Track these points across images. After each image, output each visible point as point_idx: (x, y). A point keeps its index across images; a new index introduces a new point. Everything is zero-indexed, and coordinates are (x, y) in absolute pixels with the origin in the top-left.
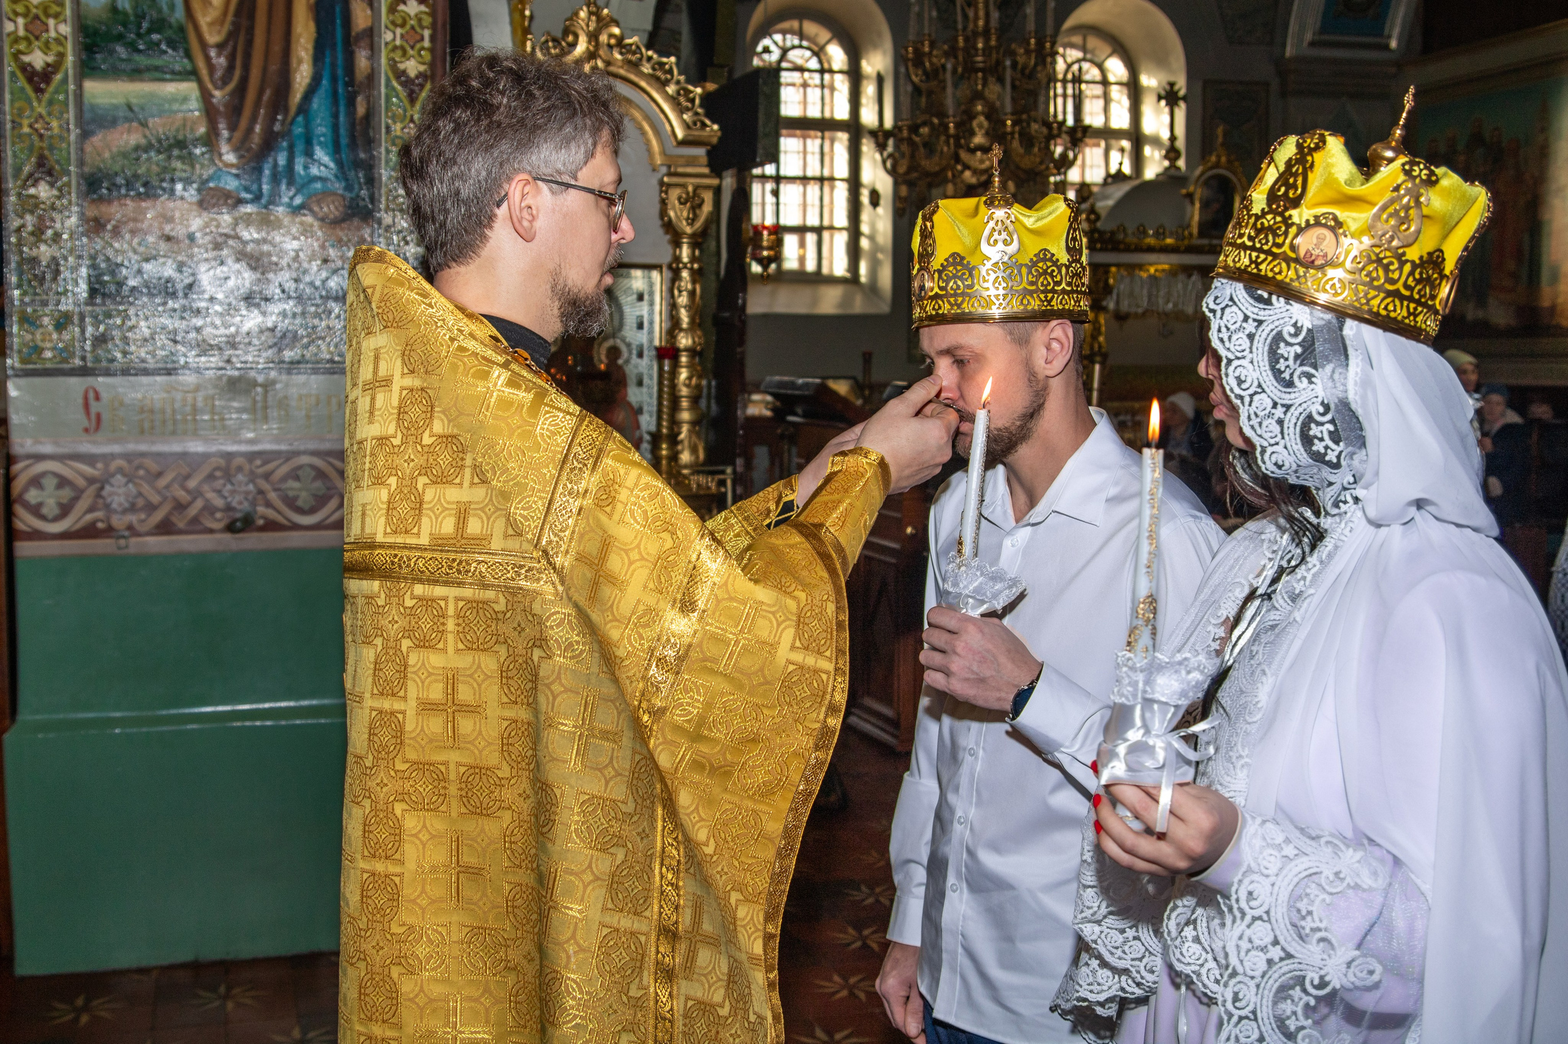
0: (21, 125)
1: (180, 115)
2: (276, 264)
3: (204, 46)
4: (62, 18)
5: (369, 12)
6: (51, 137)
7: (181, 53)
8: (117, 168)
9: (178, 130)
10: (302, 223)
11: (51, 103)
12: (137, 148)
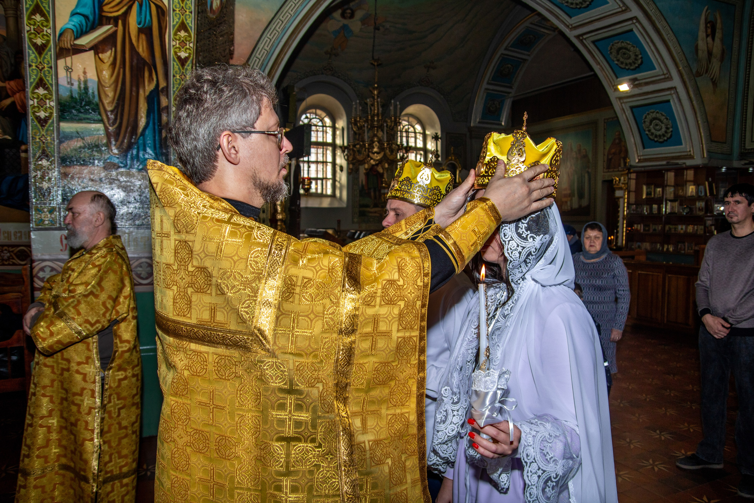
0: (36, 138)
1: (97, 136)
2: (133, 190)
3: (106, 111)
4: (52, 100)
5: (167, 100)
6: (47, 143)
7: (97, 113)
8: (73, 154)
9: (96, 141)
10: (142, 175)
11: (47, 130)
12: (80, 147)
